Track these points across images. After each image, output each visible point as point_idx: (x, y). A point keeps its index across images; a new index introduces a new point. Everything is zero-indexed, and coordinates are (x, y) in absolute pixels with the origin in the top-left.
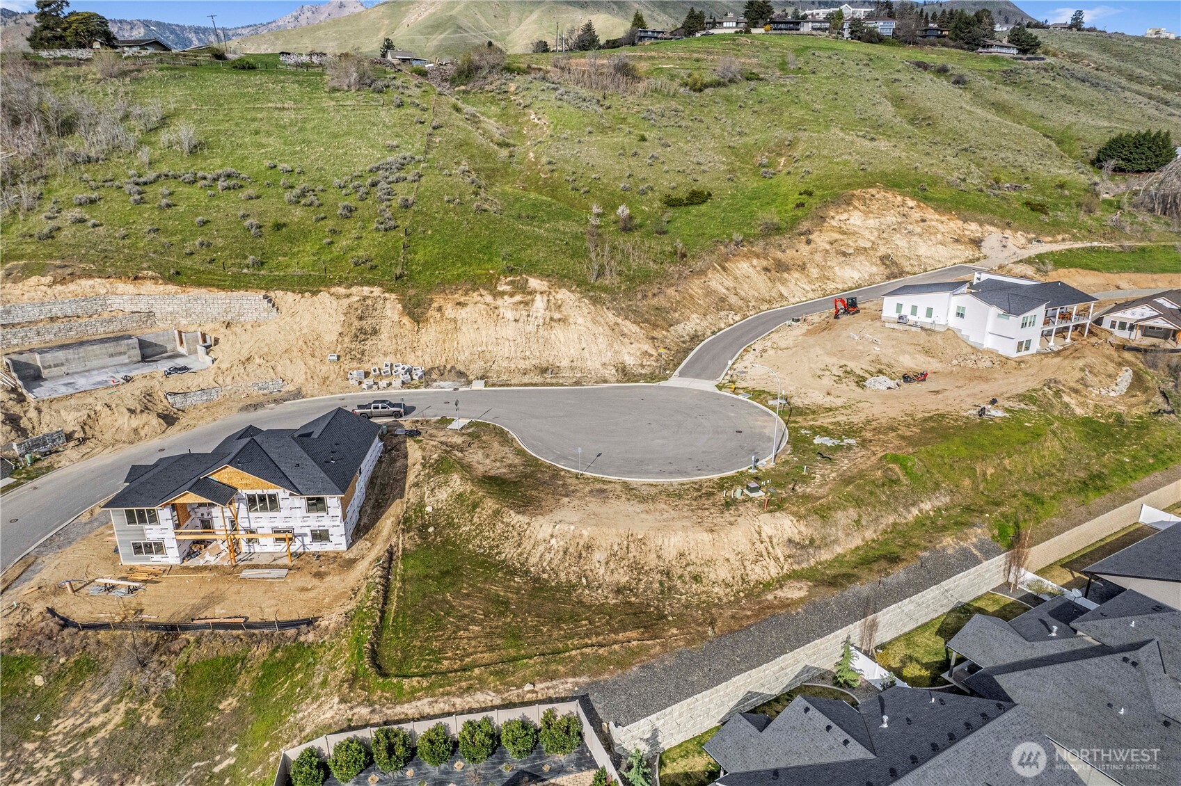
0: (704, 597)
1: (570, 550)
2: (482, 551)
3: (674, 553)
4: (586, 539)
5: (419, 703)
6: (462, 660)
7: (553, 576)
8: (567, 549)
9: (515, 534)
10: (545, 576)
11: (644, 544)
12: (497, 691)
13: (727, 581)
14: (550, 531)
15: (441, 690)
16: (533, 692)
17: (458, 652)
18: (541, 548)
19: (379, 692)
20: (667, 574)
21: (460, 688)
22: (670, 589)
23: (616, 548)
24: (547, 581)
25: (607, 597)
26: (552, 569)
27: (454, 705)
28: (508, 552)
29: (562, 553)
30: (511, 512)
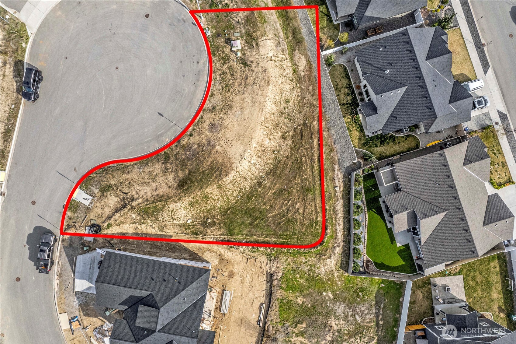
0: (296, 102)
1: (259, 155)
2: (239, 197)
3: (273, 106)
4: (257, 146)
5: (339, 230)
6: (319, 212)
7: (268, 166)
8: (258, 156)
9: (239, 179)
10: (267, 169)
11: (267, 118)
12: (337, 200)
13: (291, 88)
14: (247, 163)
15: (334, 221)
16: (340, 187)
17: (313, 214)
18: (253, 168)
19: (330, 244)
20: (281, 113)
21: (333, 214)
22: (289, 115)
23: (265, 133)
24: (270, 169)
25: (287, 145)
26: (265, 165)
27: (341, 217)
28: (247, 185)
29: (259, 159)
30: (224, 179)
